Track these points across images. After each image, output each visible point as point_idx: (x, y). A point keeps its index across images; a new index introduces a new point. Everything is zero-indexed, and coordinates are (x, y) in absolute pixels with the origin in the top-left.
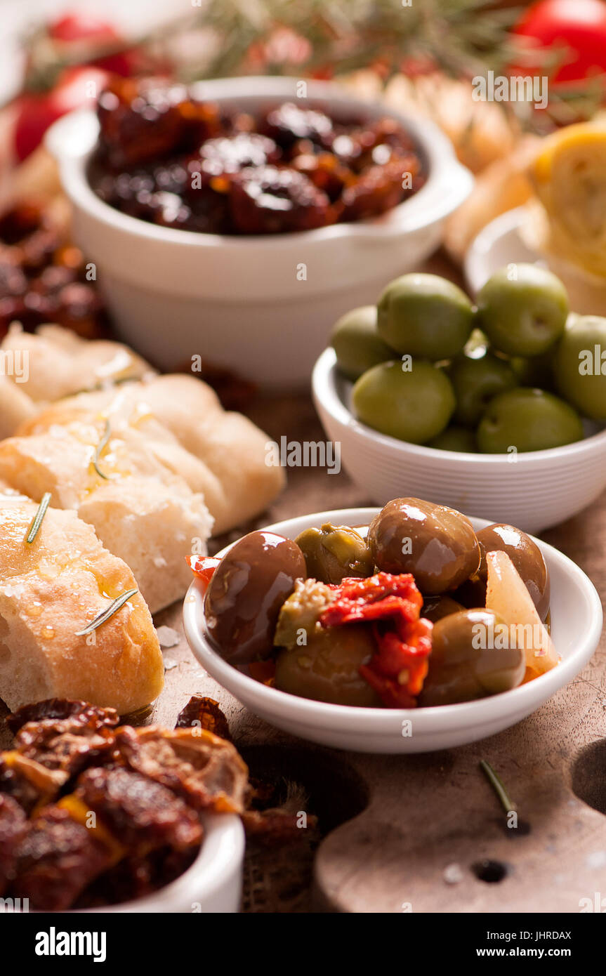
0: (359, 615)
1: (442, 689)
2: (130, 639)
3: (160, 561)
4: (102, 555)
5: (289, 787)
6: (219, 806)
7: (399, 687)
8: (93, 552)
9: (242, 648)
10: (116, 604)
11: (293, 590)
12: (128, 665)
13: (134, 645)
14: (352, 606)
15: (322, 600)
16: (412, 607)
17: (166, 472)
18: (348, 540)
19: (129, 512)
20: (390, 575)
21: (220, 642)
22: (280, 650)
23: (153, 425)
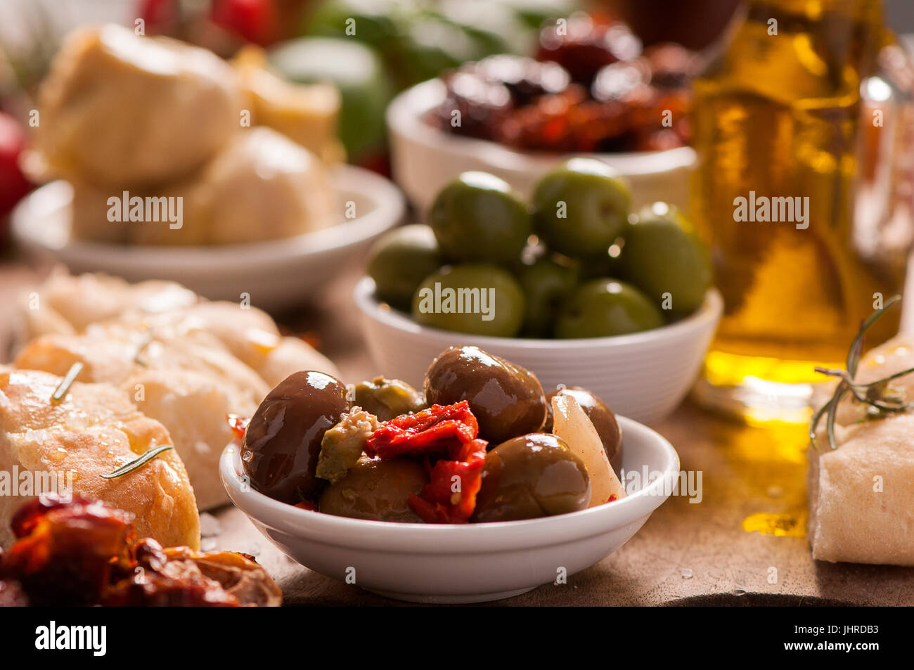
0: (408, 439)
2: (162, 490)
3: (203, 447)
4: (136, 418)
7: (451, 510)
8: (126, 414)
10: (148, 455)
11: (336, 422)
12: (159, 516)
13: (167, 496)
15: (369, 426)
16: (467, 429)
18: (401, 393)
19: (169, 392)
20: (444, 406)
22: (322, 484)
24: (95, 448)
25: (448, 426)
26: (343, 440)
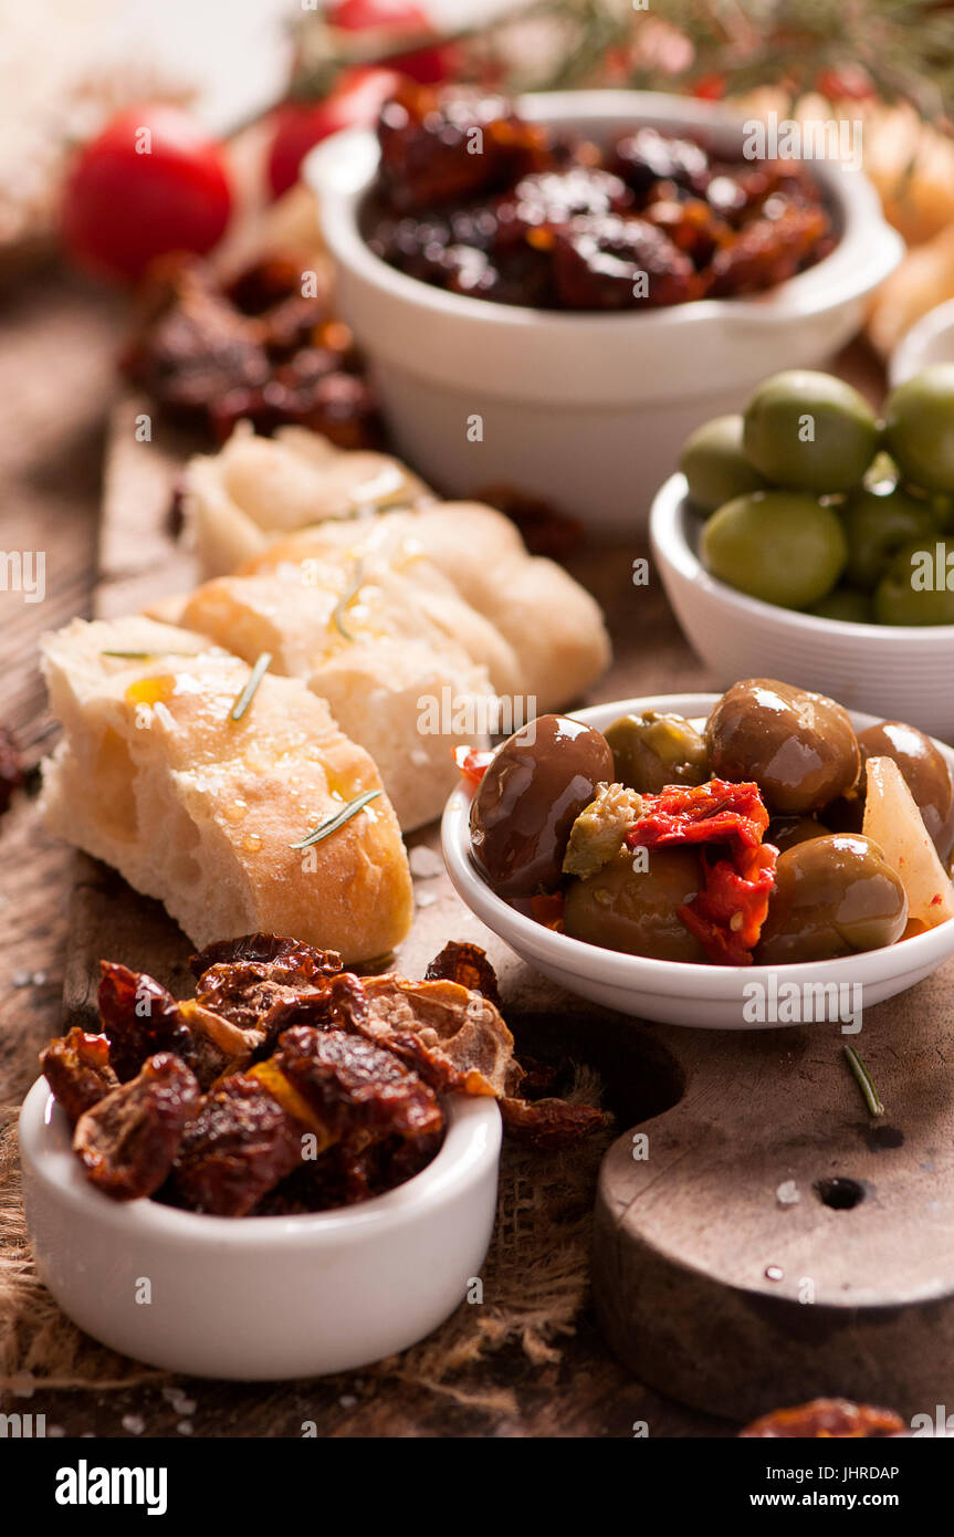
0: (680, 834)
1: (789, 941)
2: (366, 858)
3: (420, 757)
4: (336, 743)
5: (578, 1072)
6: (471, 1087)
7: (730, 935)
8: (325, 737)
9: (519, 873)
10: (350, 808)
11: (593, 798)
12: (362, 893)
13: (372, 866)
14: (672, 823)
15: (632, 812)
16: (754, 826)
17: (437, 635)
18: (676, 735)
19: (378, 686)
20: (728, 783)
21: (489, 866)
22: (570, 881)
23: (425, 570)
24: (283, 801)
25: (730, 822)
26: (598, 834)
